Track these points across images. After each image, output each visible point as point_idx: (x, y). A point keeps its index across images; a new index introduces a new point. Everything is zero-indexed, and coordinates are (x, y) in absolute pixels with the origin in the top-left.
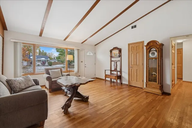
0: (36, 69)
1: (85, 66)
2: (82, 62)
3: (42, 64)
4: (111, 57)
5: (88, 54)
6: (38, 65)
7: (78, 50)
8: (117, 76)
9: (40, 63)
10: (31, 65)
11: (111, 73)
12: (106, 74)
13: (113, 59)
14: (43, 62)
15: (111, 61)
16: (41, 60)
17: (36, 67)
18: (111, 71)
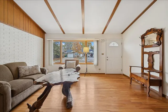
0: (87, 59)
1: (107, 59)
2: (103, 54)
3: (91, 56)
4: (143, 46)
5: (111, 45)
6: (89, 57)
7: (98, 41)
8: (150, 80)
9: (89, 55)
10: (85, 56)
11: (143, 71)
12: (132, 72)
13: (146, 50)
14: (91, 54)
15: (143, 53)
16: (90, 53)
17: (87, 58)
18: (143, 68)
